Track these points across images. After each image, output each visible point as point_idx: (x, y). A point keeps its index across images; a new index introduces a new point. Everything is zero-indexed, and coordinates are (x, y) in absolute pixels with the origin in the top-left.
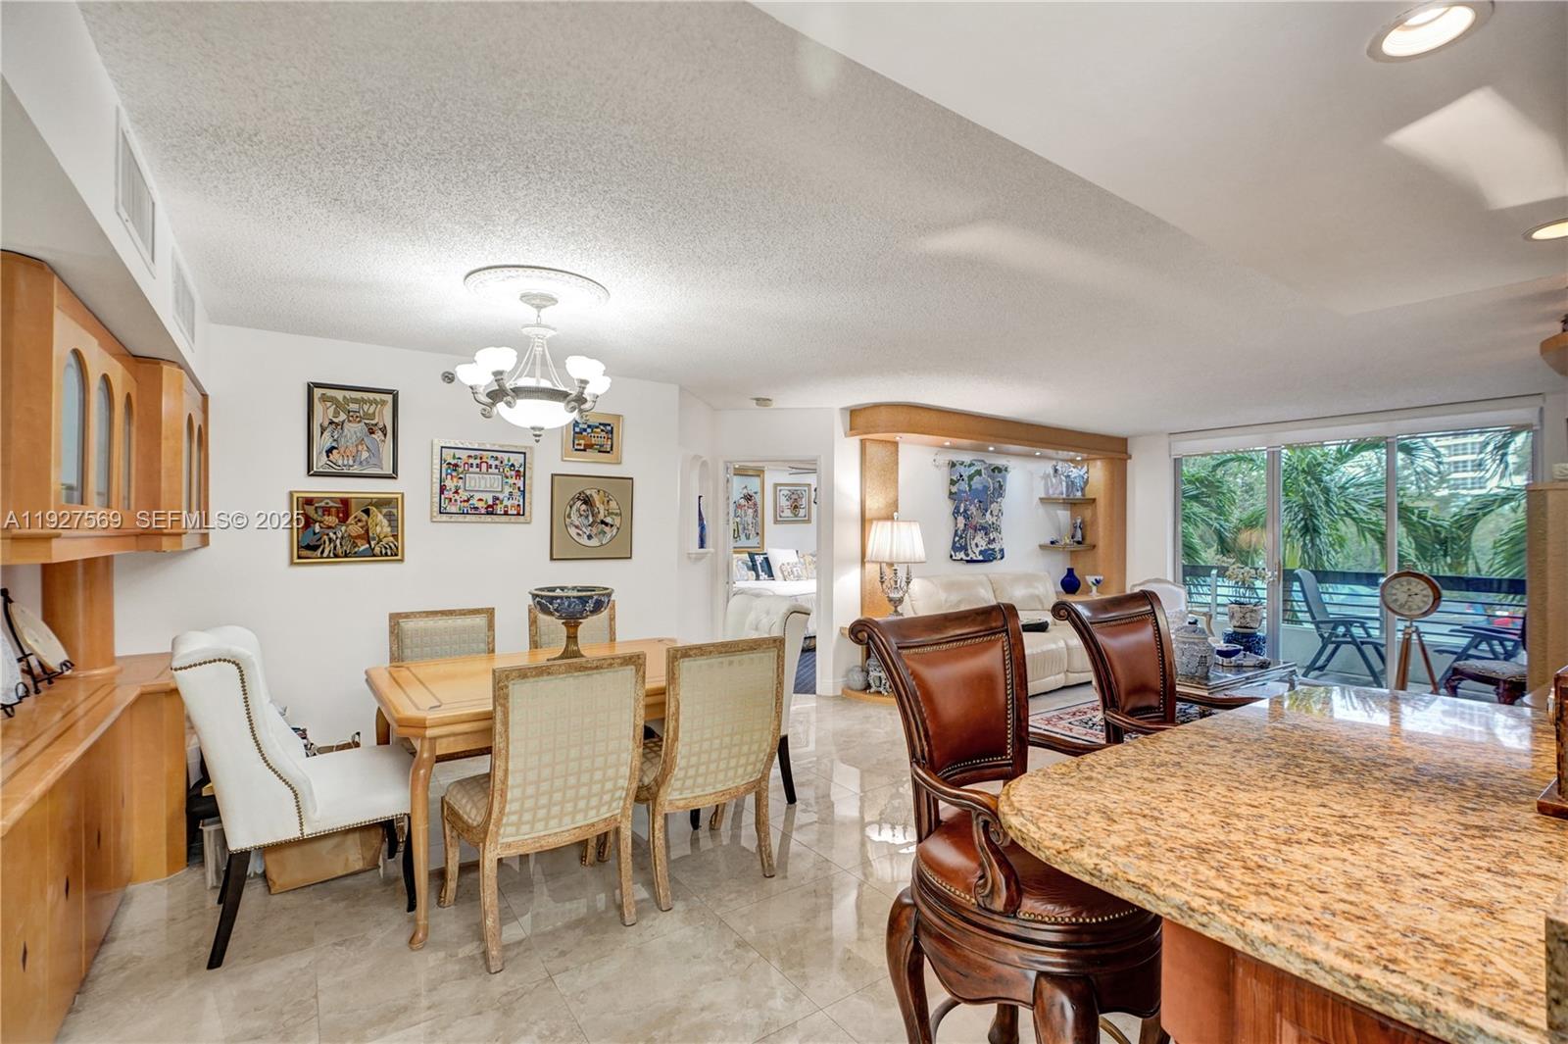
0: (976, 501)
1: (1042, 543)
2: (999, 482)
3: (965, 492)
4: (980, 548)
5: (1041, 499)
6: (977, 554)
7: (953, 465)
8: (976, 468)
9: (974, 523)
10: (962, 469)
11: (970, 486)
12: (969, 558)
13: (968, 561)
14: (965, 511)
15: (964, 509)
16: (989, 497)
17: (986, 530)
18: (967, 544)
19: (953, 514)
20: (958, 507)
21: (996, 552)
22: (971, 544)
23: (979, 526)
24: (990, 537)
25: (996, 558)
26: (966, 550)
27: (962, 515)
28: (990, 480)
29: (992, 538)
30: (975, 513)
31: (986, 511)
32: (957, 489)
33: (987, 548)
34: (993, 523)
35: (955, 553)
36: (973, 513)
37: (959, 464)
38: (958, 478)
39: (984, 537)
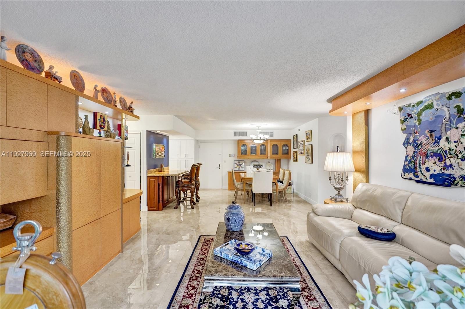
0: (426, 132)
2: (458, 107)
3: (415, 126)
4: (432, 172)
6: (428, 177)
7: (401, 109)
8: (426, 104)
9: (423, 151)
10: (409, 110)
11: (420, 121)
12: (419, 179)
13: (417, 181)
14: (414, 141)
15: (414, 140)
16: (444, 125)
17: (440, 157)
18: (416, 167)
19: (404, 144)
20: (408, 139)
21: (454, 178)
22: (420, 168)
23: (431, 153)
24: (445, 163)
25: (456, 185)
26: (415, 173)
27: (412, 144)
28: (445, 109)
29: (448, 163)
30: (425, 142)
31: (440, 138)
32: (406, 126)
33: (441, 173)
34: (450, 149)
35: (404, 173)
36: (422, 142)
37: (407, 106)
38: (407, 117)
39: (438, 163)
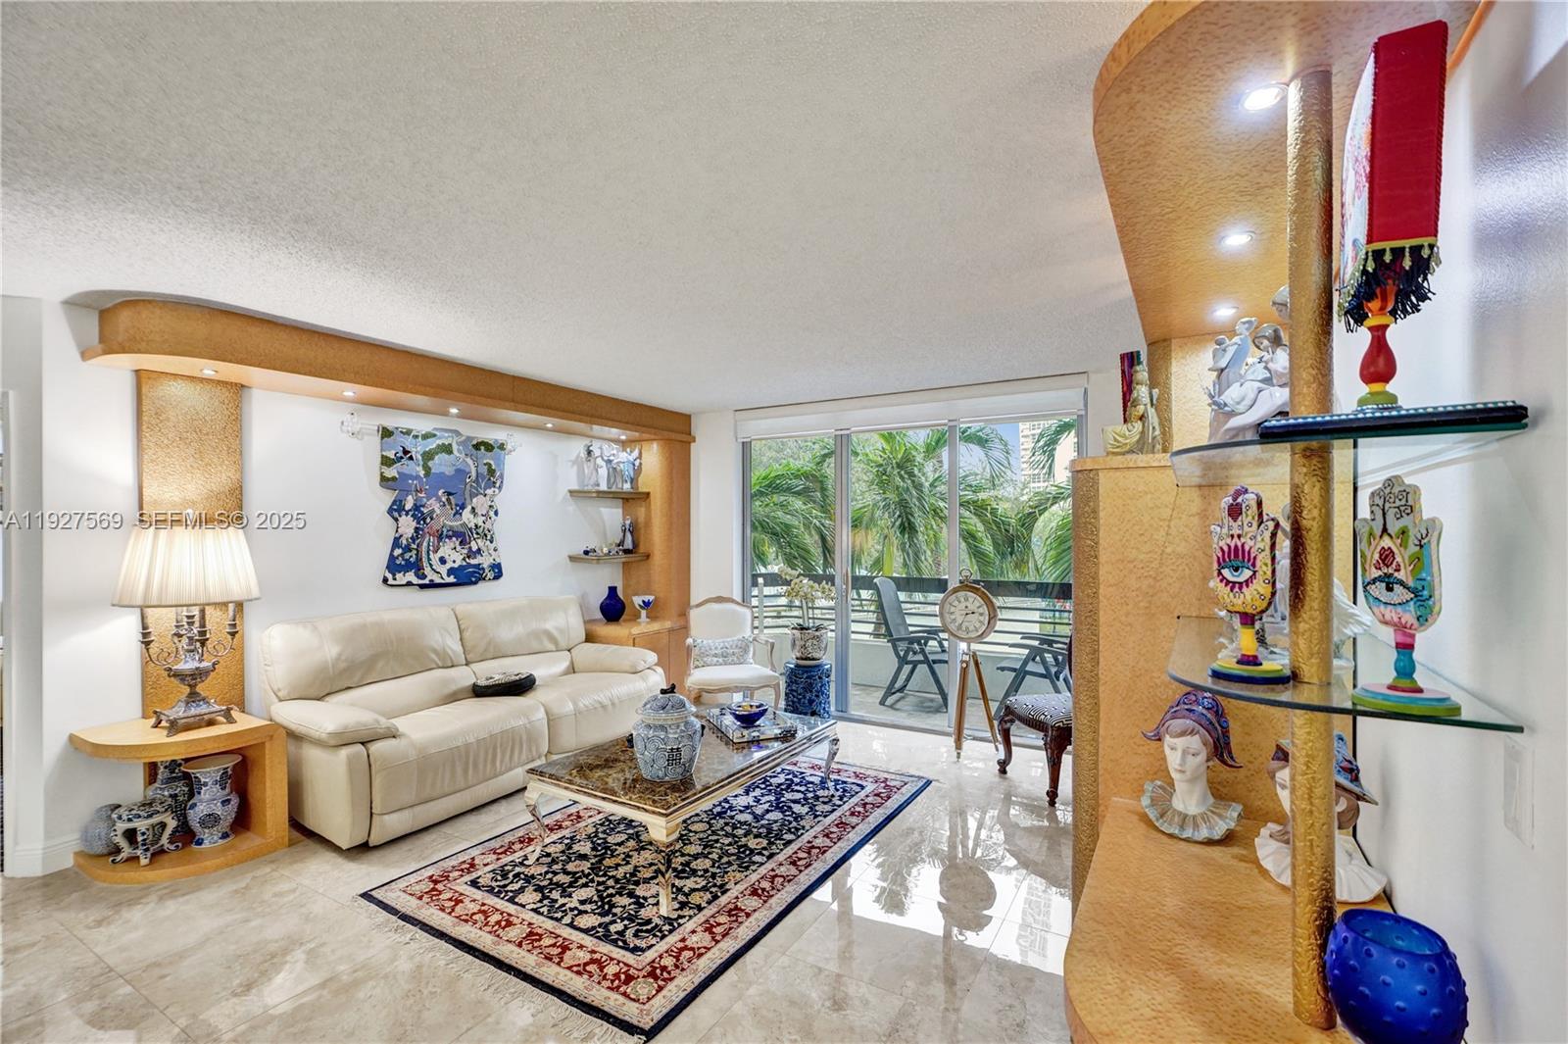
0: (440, 492)
1: (571, 554)
2: (489, 465)
3: (417, 477)
4: (449, 565)
5: (571, 492)
6: (444, 573)
7: (386, 433)
8: (440, 442)
9: (435, 528)
10: (408, 442)
11: (427, 470)
12: (426, 581)
13: (422, 587)
14: (417, 507)
15: (415, 505)
16: (468, 486)
17: (462, 537)
18: (421, 559)
19: (390, 511)
20: (401, 501)
21: (483, 569)
22: (429, 559)
23: (448, 531)
24: (470, 548)
25: (484, 579)
26: (419, 570)
27: (411, 513)
28: (469, 460)
29: (475, 548)
30: (438, 511)
31: (463, 507)
32: (398, 472)
33: (464, 563)
34: (476, 526)
35: (394, 575)
36: (433, 511)
37: (401, 432)
38: (400, 454)
39: (458, 548)
